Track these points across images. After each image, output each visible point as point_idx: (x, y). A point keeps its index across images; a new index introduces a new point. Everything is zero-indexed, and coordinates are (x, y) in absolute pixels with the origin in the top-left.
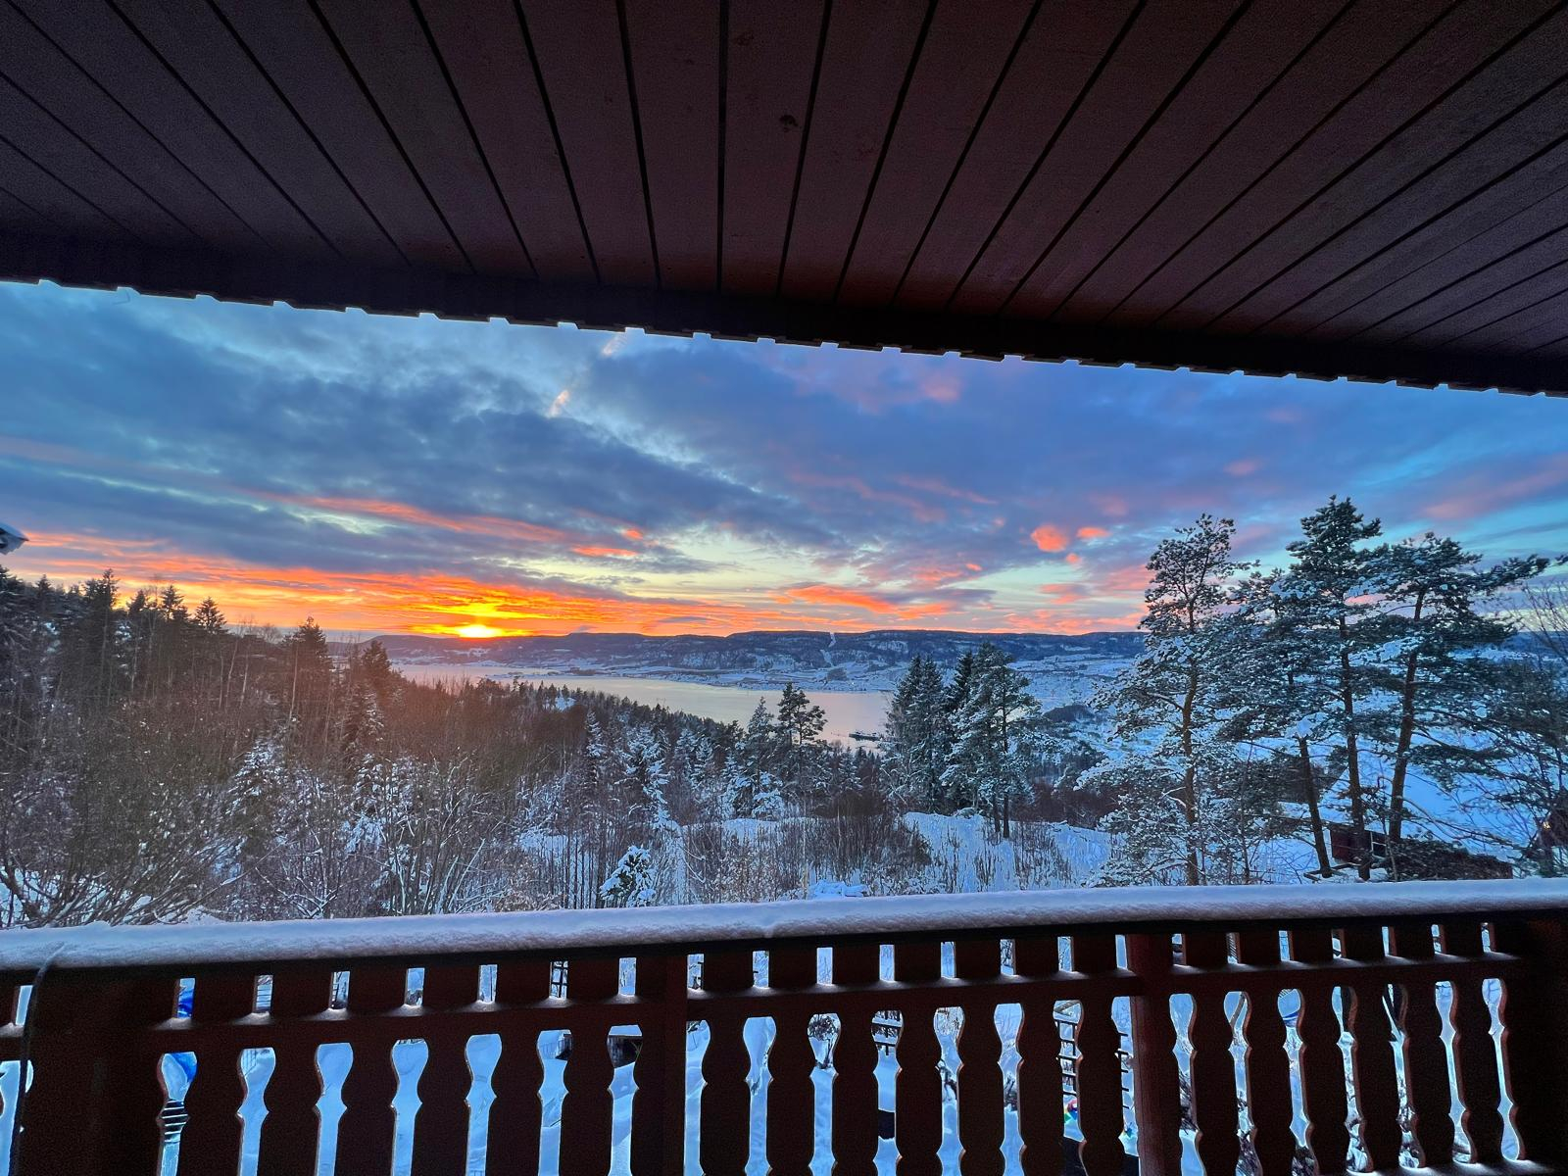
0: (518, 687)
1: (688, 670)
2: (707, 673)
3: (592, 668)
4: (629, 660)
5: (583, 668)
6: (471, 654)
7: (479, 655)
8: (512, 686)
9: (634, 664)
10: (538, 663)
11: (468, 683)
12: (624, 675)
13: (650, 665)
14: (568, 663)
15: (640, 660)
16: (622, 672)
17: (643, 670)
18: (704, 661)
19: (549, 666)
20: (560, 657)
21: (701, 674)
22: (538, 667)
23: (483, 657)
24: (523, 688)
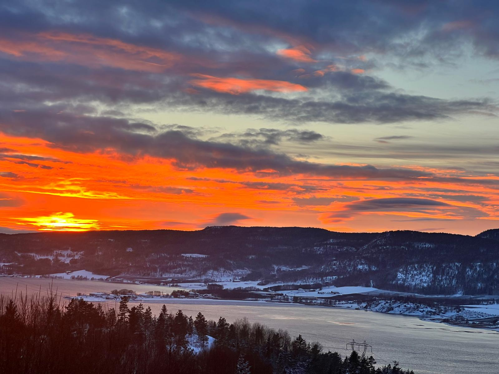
0: (127, 314)
1: (405, 294)
2: (440, 301)
3: (243, 285)
4: (303, 275)
5: (229, 285)
6: (56, 260)
7: (68, 261)
8: (118, 311)
9: (311, 282)
10: (158, 275)
11: (51, 307)
12: (296, 300)
13: (338, 284)
14: (204, 278)
15: (322, 275)
16: (291, 294)
17: (327, 291)
18: (435, 278)
19: (175, 282)
20: (192, 268)
21: (429, 303)
22: (158, 283)
23: (74, 266)
24: (135, 314)
